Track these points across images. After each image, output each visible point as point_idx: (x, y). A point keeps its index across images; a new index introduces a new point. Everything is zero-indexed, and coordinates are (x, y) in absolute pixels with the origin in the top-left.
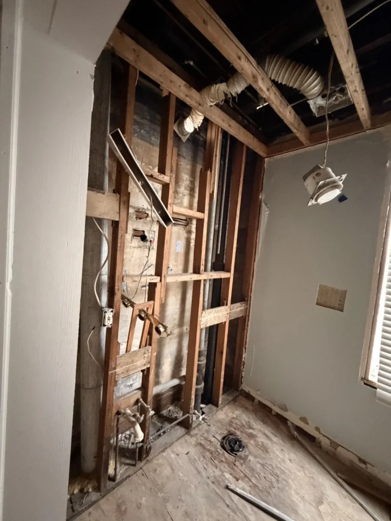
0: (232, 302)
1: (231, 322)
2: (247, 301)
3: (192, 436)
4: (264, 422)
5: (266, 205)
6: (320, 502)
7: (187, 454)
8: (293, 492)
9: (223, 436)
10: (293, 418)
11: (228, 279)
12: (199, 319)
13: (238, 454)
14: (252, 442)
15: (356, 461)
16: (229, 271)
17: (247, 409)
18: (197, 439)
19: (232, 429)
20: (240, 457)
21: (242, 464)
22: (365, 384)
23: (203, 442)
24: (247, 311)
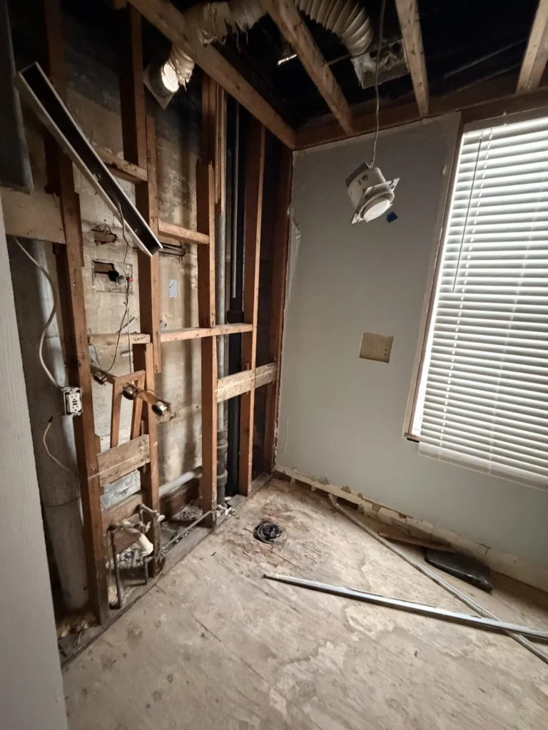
0: (257, 366)
1: (257, 390)
2: (276, 362)
3: (217, 535)
4: (302, 501)
5: (297, 225)
6: (363, 564)
7: (213, 555)
8: (335, 562)
9: (256, 526)
10: (334, 490)
11: (251, 333)
12: (214, 391)
13: (275, 540)
14: (290, 524)
15: (397, 517)
16: (251, 322)
17: (282, 491)
18: (225, 536)
19: (267, 516)
20: (278, 543)
21: (280, 550)
22: (408, 439)
23: (232, 538)
24: (277, 374)
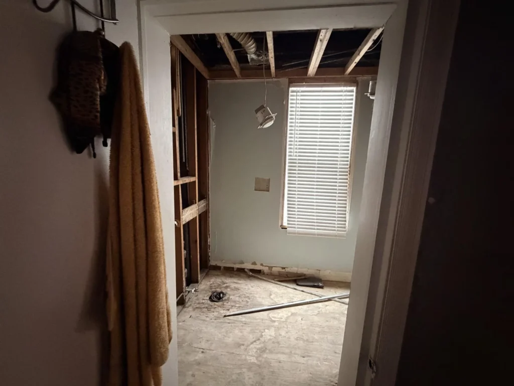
0: (199, 201)
1: (200, 215)
2: (206, 198)
3: (188, 307)
4: (231, 277)
5: (213, 120)
6: (271, 295)
7: (190, 317)
8: (258, 299)
9: (209, 296)
10: (248, 266)
11: (195, 182)
12: (181, 217)
13: (224, 299)
14: (229, 290)
16: (194, 176)
17: (218, 275)
18: (193, 307)
19: (213, 290)
20: (225, 300)
21: (228, 303)
22: (282, 228)
23: (198, 306)
24: (208, 205)
